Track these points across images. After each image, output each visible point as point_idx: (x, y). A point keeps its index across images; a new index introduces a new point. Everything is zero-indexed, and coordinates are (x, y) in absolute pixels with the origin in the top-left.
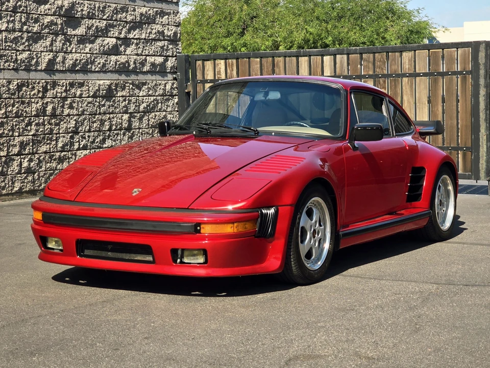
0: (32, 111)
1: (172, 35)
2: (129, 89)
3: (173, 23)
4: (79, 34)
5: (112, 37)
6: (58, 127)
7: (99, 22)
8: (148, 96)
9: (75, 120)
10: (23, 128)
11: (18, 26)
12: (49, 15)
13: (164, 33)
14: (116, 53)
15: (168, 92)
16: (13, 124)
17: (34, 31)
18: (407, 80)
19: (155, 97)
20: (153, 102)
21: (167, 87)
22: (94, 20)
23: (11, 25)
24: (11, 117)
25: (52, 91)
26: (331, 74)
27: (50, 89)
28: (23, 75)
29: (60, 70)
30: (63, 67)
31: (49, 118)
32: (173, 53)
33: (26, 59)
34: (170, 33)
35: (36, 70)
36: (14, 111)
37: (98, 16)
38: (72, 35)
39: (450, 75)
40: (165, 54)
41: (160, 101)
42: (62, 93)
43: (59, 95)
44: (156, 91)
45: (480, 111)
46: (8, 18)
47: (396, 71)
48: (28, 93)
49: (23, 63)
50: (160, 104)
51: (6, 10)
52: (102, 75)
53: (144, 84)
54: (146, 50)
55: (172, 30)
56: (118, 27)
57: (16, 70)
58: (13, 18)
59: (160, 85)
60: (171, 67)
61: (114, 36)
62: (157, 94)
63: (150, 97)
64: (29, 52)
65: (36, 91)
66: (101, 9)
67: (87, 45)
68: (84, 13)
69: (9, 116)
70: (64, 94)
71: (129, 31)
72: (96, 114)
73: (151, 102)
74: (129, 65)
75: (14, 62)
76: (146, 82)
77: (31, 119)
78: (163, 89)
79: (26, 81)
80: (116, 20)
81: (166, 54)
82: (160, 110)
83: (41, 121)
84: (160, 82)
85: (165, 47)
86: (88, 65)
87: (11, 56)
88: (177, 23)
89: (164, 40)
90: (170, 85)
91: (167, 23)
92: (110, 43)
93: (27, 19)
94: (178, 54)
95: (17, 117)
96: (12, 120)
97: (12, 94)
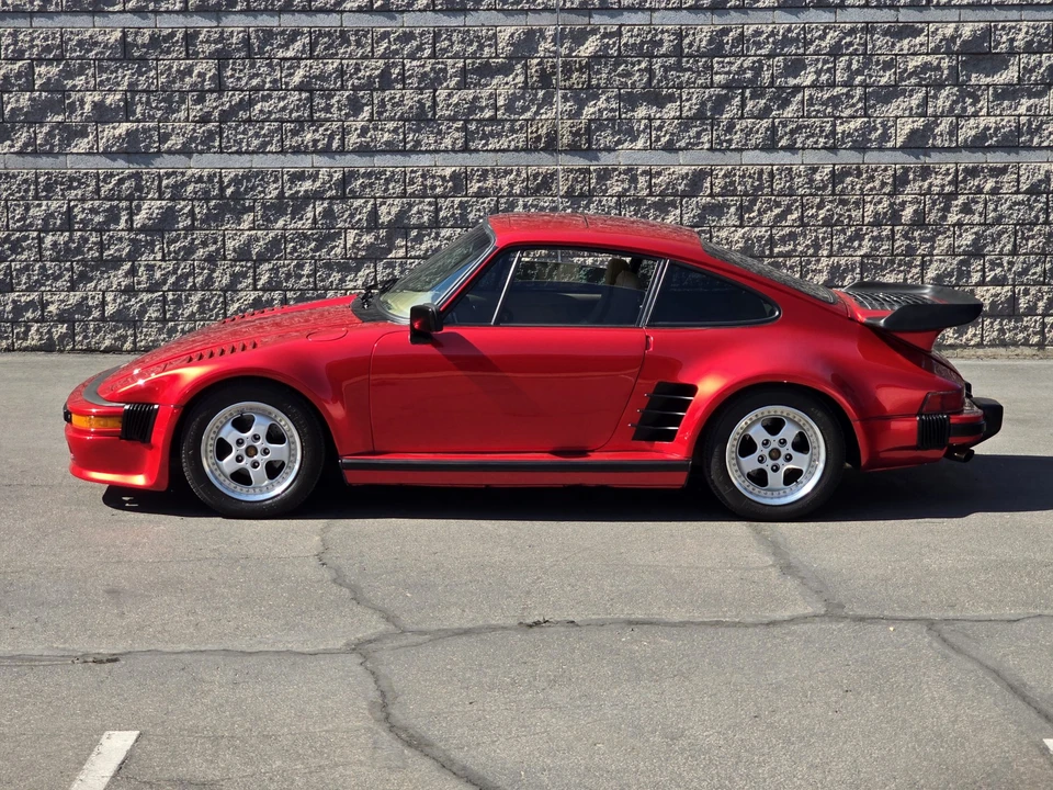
0: (863, 217)
4: (1002, 82)
6: (928, 245)
9: (976, 233)
10: (840, 243)
11: (840, 77)
12: (920, 54)
16: (817, 237)
17: (881, 84)
22: (1045, 55)
23: (824, 78)
24: (813, 225)
25: (918, 184)
27: (914, 180)
28: (848, 157)
29: (943, 148)
30: (951, 141)
31: (906, 228)
33: (856, 130)
35: (880, 149)
36: (821, 216)
38: (980, 86)
42: (943, 186)
43: (936, 189)
46: (820, 66)
48: (858, 187)
49: (847, 137)
51: (816, 53)
57: (833, 149)
58: (831, 65)
64: (866, 119)
65: (877, 184)
67: (1023, 101)
68: (1015, 44)
69: (808, 223)
70: (947, 189)
72: (1036, 224)
75: (826, 137)
77: (862, 230)
79: (854, 167)
83: (884, 233)
86: (1019, 137)
87: (821, 127)
93: (866, 65)
95: (827, 226)
96: (816, 231)
97: (818, 189)
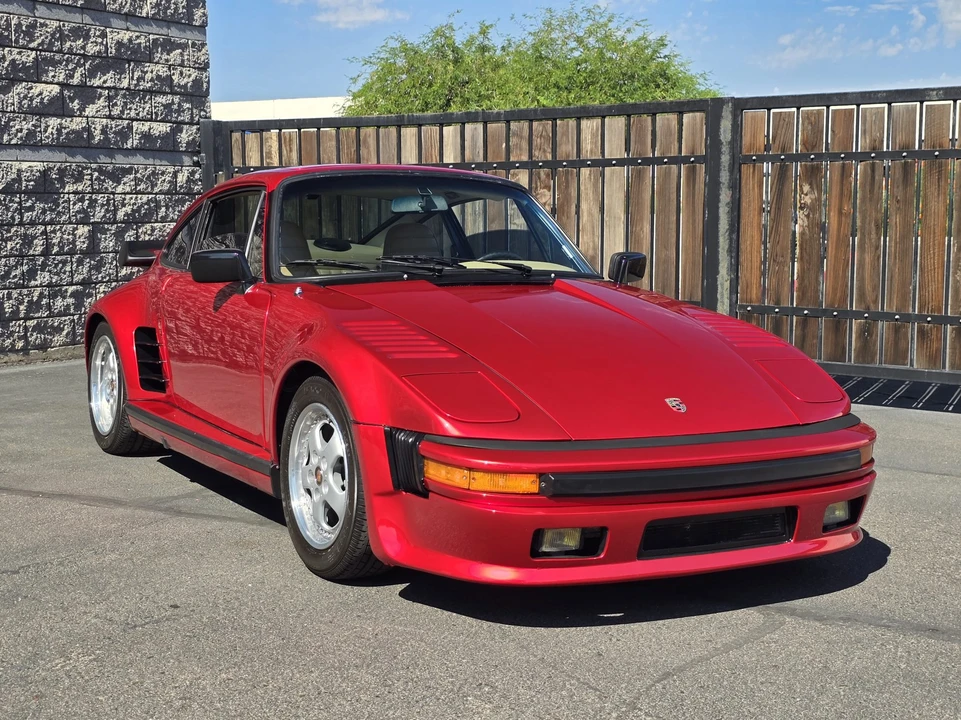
1: (189, 85)
2: (91, 180)
3: (192, 64)
5: (51, 83)
7: (19, 53)
8: (136, 193)
13: (172, 80)
14: (61, 112)
15: (181, 187)
18: (588, 172)
19: (150, 196)
20: (146, 204)
21: (179, 180)
22: (7, 49)
26: (455, 158)
32: (192, 118)
34: (186, 80)
37: (17, 41)
39: (666, 163)
40: (174, 119)
41: (162, 203)
44: (154, 185)
45: (721, 233)
47: (568, 156)
50: (163, 209)
52: (27, 154)
53: (129, 171)
54: (130, 109)
55: (190, 76)
56: (66, 65)
59: (163, 173)
60: (188, 143)
61: (56, 80)
62: (156, 190)
63: (139, 196)
66: (24, 28)
71: (92, 74)
73: (142, 205)
74: (91, 136)
76: (131, 168)
78: (170, 182)
80: (60, 51)
81: (177, 118)
82: (164, 220)
84: (162, 168)
85: (175, 107)
88: (200, 64)
89: (174, 93)
90: (186, 174)
91: (179, 61)
92: (45, 93)
94: (201, 120)
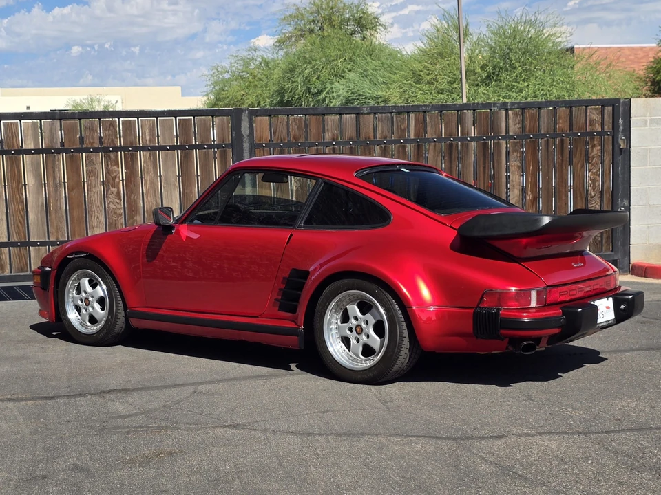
18: (148, 155)
47: (132, 144)
